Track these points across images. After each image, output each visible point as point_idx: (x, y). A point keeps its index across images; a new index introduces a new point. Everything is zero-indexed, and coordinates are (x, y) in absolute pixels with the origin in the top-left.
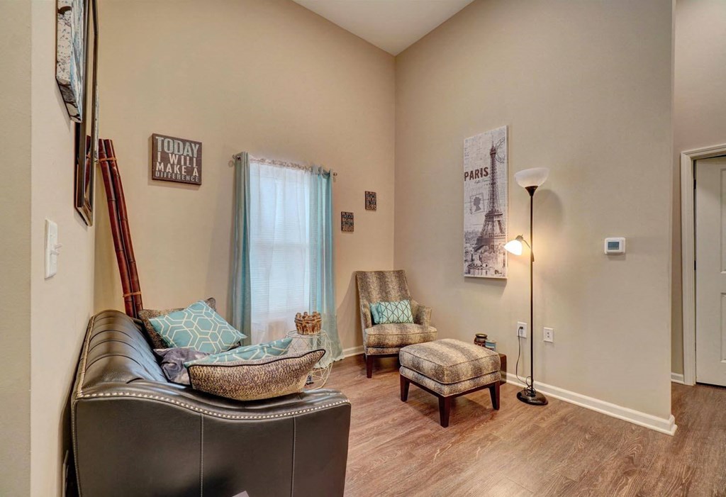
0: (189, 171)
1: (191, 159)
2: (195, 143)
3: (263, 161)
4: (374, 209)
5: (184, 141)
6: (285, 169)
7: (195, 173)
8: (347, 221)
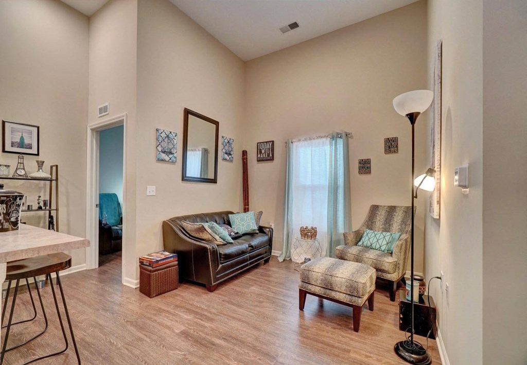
0: (269, 155)
1: (269, 149)
2: (270, 142)
3: (300, 140)
4: (396, 151)
5: (267, 142)
6: (313, 141)
7: (271, 155)
8: (365, 166)
